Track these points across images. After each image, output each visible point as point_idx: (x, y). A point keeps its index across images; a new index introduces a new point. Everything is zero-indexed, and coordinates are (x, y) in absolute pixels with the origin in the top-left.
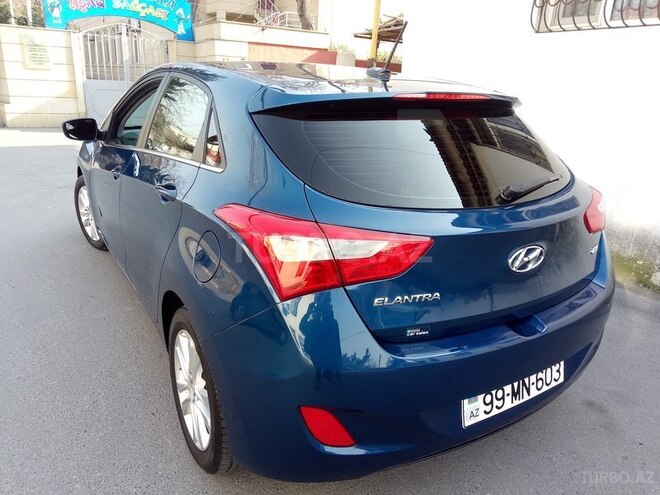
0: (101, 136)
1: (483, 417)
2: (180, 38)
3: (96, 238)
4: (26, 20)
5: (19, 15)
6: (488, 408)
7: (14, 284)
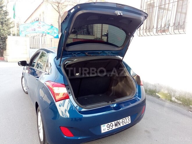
0: (27, 65)
1: (107, 131)
2: (55, 37)
3: (26, 91)
4: (15, 34)
5: (13, 33)
6: (108, 128)
7: (3, 103)
